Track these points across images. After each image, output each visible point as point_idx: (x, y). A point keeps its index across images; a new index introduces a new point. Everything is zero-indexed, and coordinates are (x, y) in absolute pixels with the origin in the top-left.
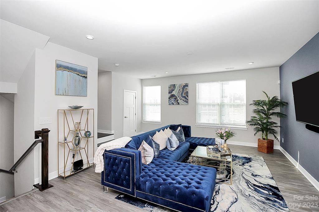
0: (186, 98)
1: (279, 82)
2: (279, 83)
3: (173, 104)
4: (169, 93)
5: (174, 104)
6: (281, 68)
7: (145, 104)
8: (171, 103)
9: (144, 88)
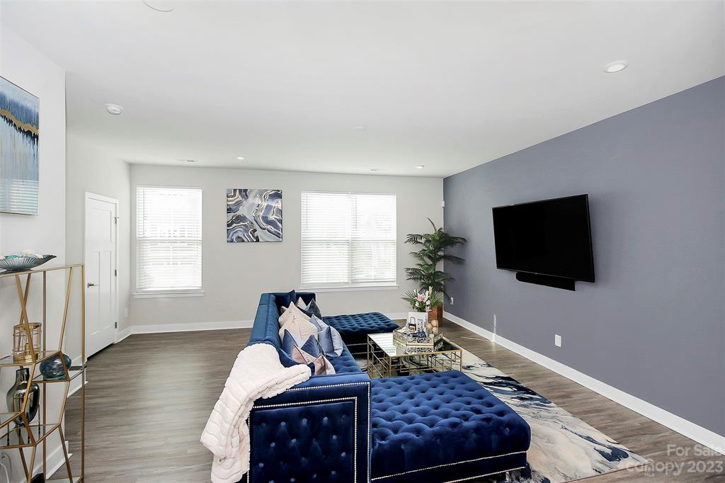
0: (276, 227)
1: (443, 204)
2: (443, 206)
3: (240, 240)
4: (229, 210)
5: (243, 241)
6: (447, 182)
7: (143, 241)
8: (234, 237)
9: (140, 190)
